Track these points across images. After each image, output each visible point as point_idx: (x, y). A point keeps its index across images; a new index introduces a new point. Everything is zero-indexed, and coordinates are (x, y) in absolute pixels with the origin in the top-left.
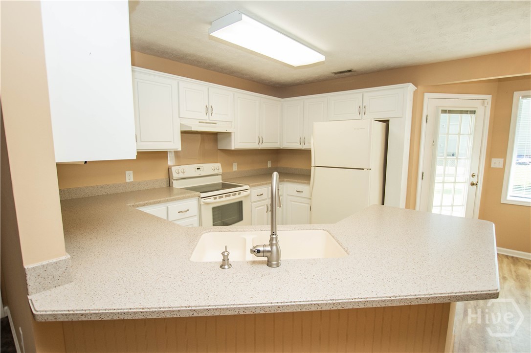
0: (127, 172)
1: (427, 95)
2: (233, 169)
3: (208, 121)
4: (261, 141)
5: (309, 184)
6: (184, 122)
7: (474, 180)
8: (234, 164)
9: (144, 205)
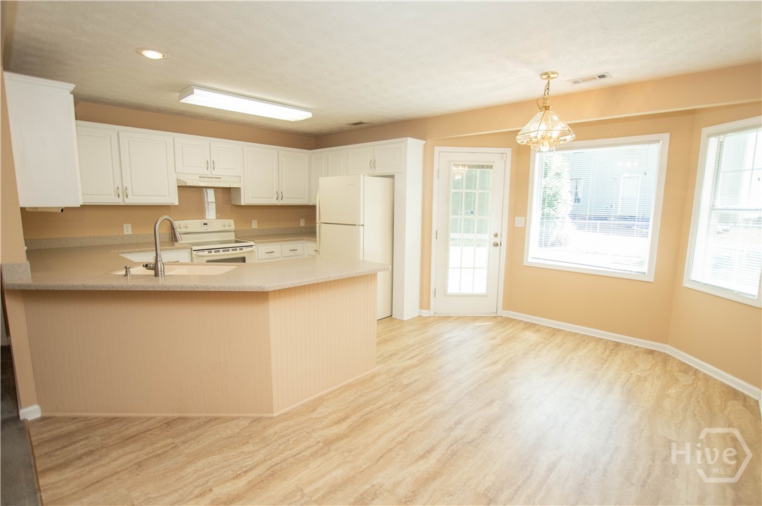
0: (125, 225)
1: (437, 149)
2: (251, 226)
3: (210, 176)
4: (280, 195)
5: (316, 241)
6: (182, 178)
7: (498, 240)
8: (253, 221)
9: (129, 253)
